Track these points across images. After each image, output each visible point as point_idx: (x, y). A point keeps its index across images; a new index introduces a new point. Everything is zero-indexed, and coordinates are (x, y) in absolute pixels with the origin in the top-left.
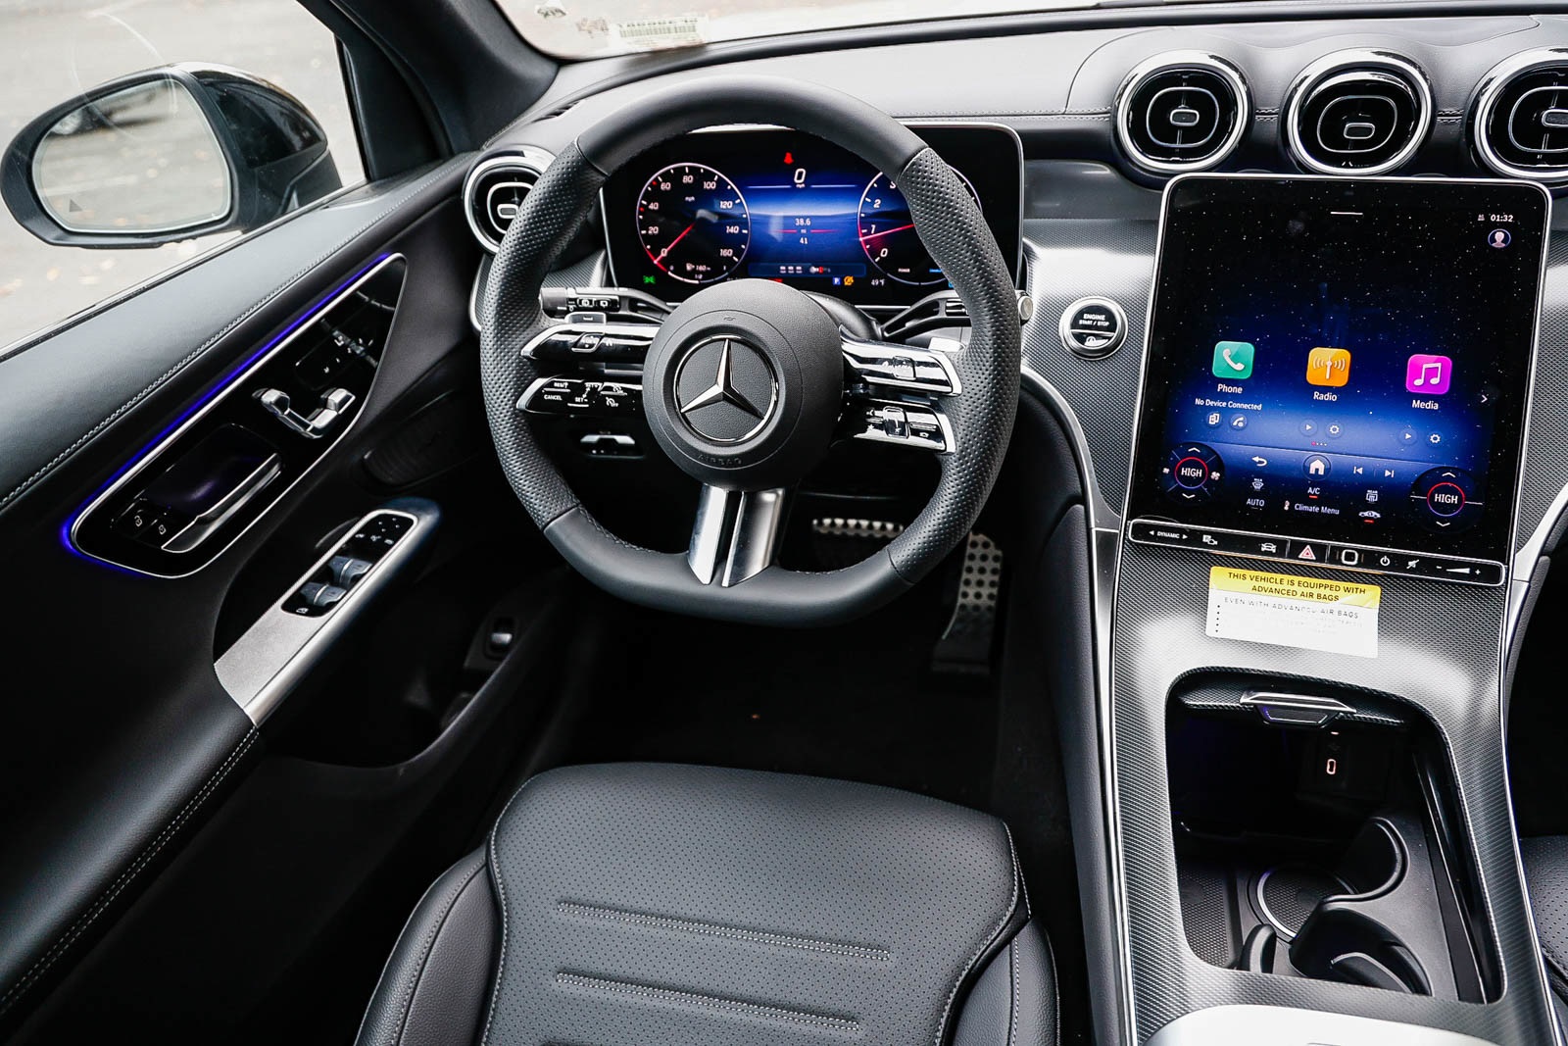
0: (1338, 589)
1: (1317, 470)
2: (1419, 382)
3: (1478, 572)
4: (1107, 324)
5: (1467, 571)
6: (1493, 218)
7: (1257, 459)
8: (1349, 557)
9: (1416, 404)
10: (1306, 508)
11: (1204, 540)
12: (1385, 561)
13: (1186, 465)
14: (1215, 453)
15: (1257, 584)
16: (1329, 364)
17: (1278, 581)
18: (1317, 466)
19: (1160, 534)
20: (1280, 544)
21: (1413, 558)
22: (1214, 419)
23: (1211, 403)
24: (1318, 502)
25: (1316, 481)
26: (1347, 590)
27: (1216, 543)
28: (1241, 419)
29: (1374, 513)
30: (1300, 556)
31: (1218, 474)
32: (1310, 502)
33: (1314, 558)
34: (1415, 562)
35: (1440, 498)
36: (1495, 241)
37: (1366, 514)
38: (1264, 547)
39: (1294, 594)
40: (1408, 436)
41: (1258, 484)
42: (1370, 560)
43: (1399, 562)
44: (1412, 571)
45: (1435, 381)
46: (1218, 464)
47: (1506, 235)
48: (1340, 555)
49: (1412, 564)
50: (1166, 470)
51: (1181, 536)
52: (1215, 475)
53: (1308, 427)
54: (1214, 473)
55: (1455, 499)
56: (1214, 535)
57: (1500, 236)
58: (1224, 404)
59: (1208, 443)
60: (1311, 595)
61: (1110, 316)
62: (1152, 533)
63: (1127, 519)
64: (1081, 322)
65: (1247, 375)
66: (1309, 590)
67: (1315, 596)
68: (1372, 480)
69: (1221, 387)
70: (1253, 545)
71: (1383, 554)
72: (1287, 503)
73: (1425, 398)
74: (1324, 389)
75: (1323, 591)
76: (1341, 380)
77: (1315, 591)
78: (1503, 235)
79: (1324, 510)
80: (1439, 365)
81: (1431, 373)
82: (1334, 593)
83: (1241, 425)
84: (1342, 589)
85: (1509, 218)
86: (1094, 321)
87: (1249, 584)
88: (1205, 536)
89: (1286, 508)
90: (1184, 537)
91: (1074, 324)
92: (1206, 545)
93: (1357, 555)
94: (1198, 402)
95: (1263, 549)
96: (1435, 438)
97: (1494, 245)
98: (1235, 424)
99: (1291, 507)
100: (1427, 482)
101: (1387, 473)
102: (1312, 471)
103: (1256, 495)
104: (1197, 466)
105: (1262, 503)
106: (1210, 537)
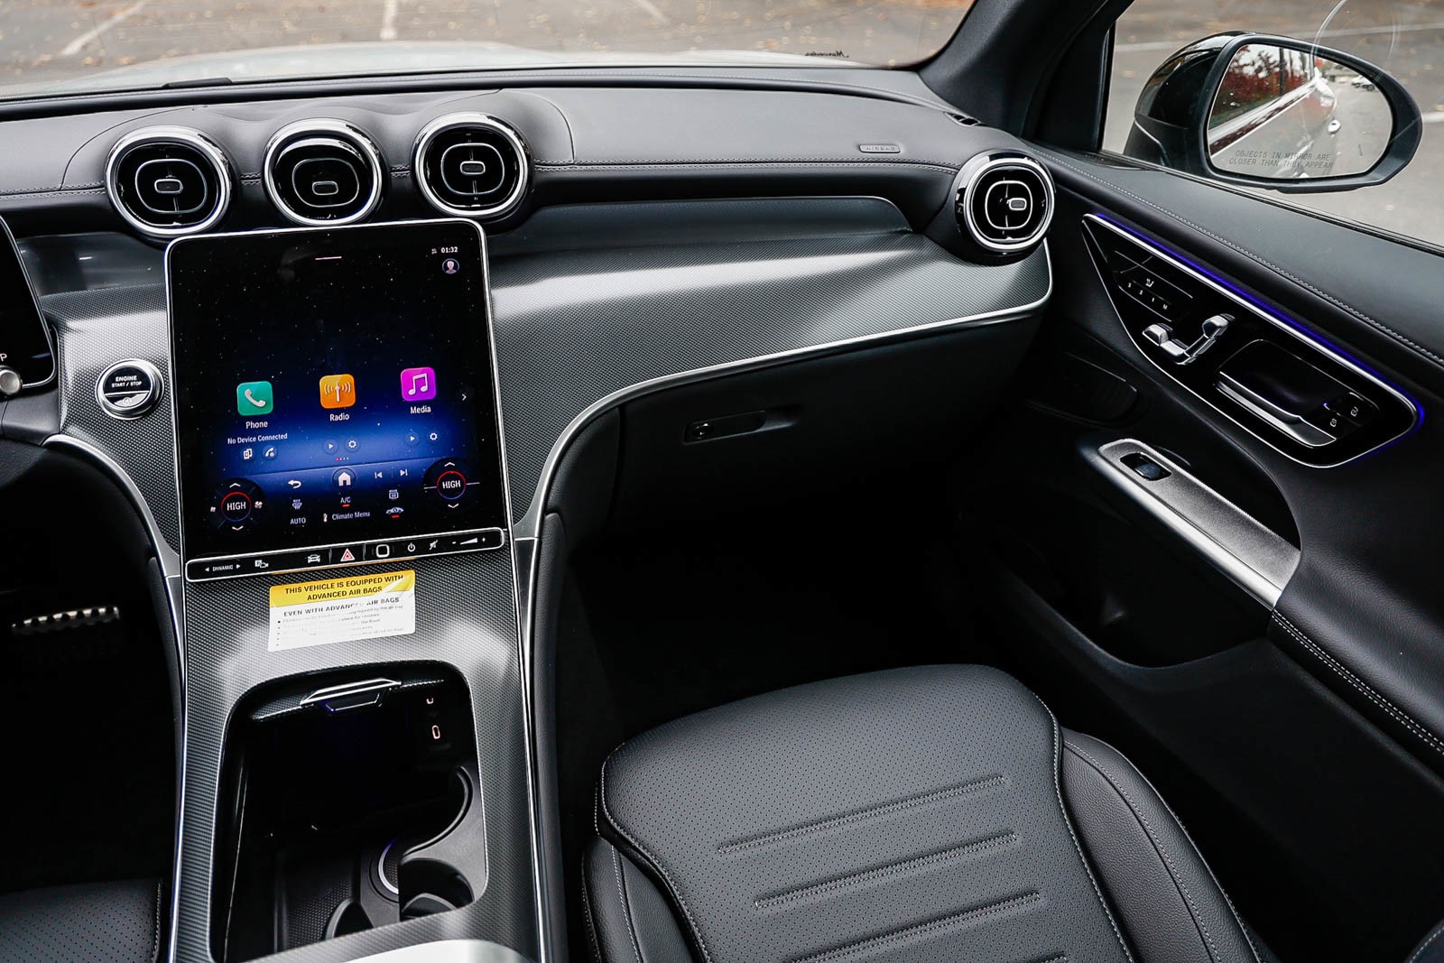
0: (380, 580)
1: (345, 482)
2: (412, 392)
3: (484, 540)
4: (140, 383)
5: (475, 541)
6: (443, 250)
7: (292, 483)
8: (383, 551)
9: (414, 410)
10: (342, 516)
11: (256, 565)
12: (411, 548)
13: (230, 501)
14: (254, 484)
15: (311, 594)
16: (337, 388)
17: (330, 586)
18: (344, 478)
19: (215, 569)
20: (323, 553)
21: (432, 540)
22: (248, 454)
23: (243, 440)
24: (351, 510)
25: (345, 490)
26: (388, 579)
27: (267, 565)
28: (272, 449)
29: (398, 509)
30: (342, 560)
31: (261, 503)
32: (344, 511)
33: (353, 559)
34: (434, 543)
35: (447, 485)
36: (447, 269)
37: (392, 511)
38: (310, 559)
39: (344, 593)
40: (412, 438)
41: (297, 505)
42: (399, 549)
43: (422, 546)
44: (434, 550)
45: (424, 389)
46: (259, 493)
47: (455, 263)
48: (375, 551)
49: (433, 545)
50: (213, 509)
51: (235, 567)
52: (258, 504)
53: (331, 446)
54: (257, 503)
55: (458, 484)
56: (264, 558)
57: (450, 264)
58: (254, 439)
59: (246, 477)
60: (359, 591)
61: (142, 375)
62: (208, 570)
63: (185, 563)
64: (113, 385)
65: (269, 410)
66: (356, 587)
67: (362, 591)
68: (392, 481)
69: (248, 424)
70: (300, 560)
71: (408, 542)
72: (325, 516)
73: (419, 404)
74: (337, 411)
75: (367, 586)
76: (350, 401)
77: (362, 587)
78: (453, 263)
79: (358, 515)
80: (425, 375)
81: (420, 382)
82: (377, 585)
83: (272, 455)
84: (384, 580)
85: (455, 249)
86: (126, 382)
87: (305, 594)
88: (256, 562)
89: (325, 520)
90: (238, 566)
91: (107, 389)
92: (259, 570)
93: (388, 547)
94: (230, 441)
95: (309, 561)
96: (434, 436)
97: (447, 272)
98: (267, 455)
99: (329, 518)
100: (434, 473)
101: (402, 473)
102: (341, 484)
103: (297, 514)
104: (241, 499)
105: (304, 520)
106: (261, 561)
